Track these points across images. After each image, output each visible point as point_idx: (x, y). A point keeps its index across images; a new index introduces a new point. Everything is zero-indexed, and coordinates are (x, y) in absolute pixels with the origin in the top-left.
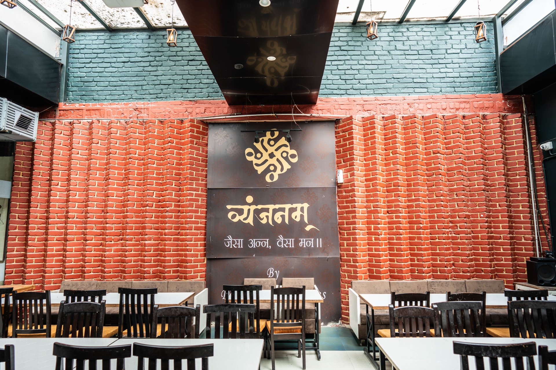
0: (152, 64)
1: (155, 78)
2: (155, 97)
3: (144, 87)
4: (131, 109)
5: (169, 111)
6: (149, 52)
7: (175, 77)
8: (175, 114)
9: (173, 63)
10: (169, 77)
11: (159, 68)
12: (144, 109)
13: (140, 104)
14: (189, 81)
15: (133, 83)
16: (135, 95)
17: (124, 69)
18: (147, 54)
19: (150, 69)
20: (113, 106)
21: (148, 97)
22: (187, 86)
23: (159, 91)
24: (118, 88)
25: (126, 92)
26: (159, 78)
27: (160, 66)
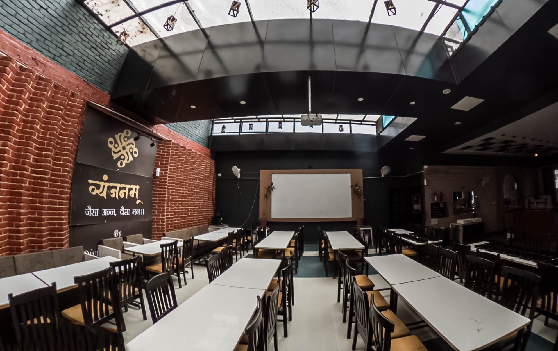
0: (65, 28)
1: (60, 41)
2: (52, 57)
3: (47, 42)
4: (29, 56)
5: (64, 79)
6: (67, 16)
7: (76, 52)
8: (68, 84)
9: (80, 40)
10: (71, 48)
11: (67, 35)
12: (43, 64)
13: (40, 57)
14: (85, 62)
15: (38, 31)
16: (34, 43)
17: (37, 12)
18: (64, 16)
19: (59, 29)
20: (13, 42)
21: (46, 52)
22: (82, 65)
23: (58, 54)
24: (22, 25)
25: (27, 34)
26: (64, 43)
27: (69, 34)
